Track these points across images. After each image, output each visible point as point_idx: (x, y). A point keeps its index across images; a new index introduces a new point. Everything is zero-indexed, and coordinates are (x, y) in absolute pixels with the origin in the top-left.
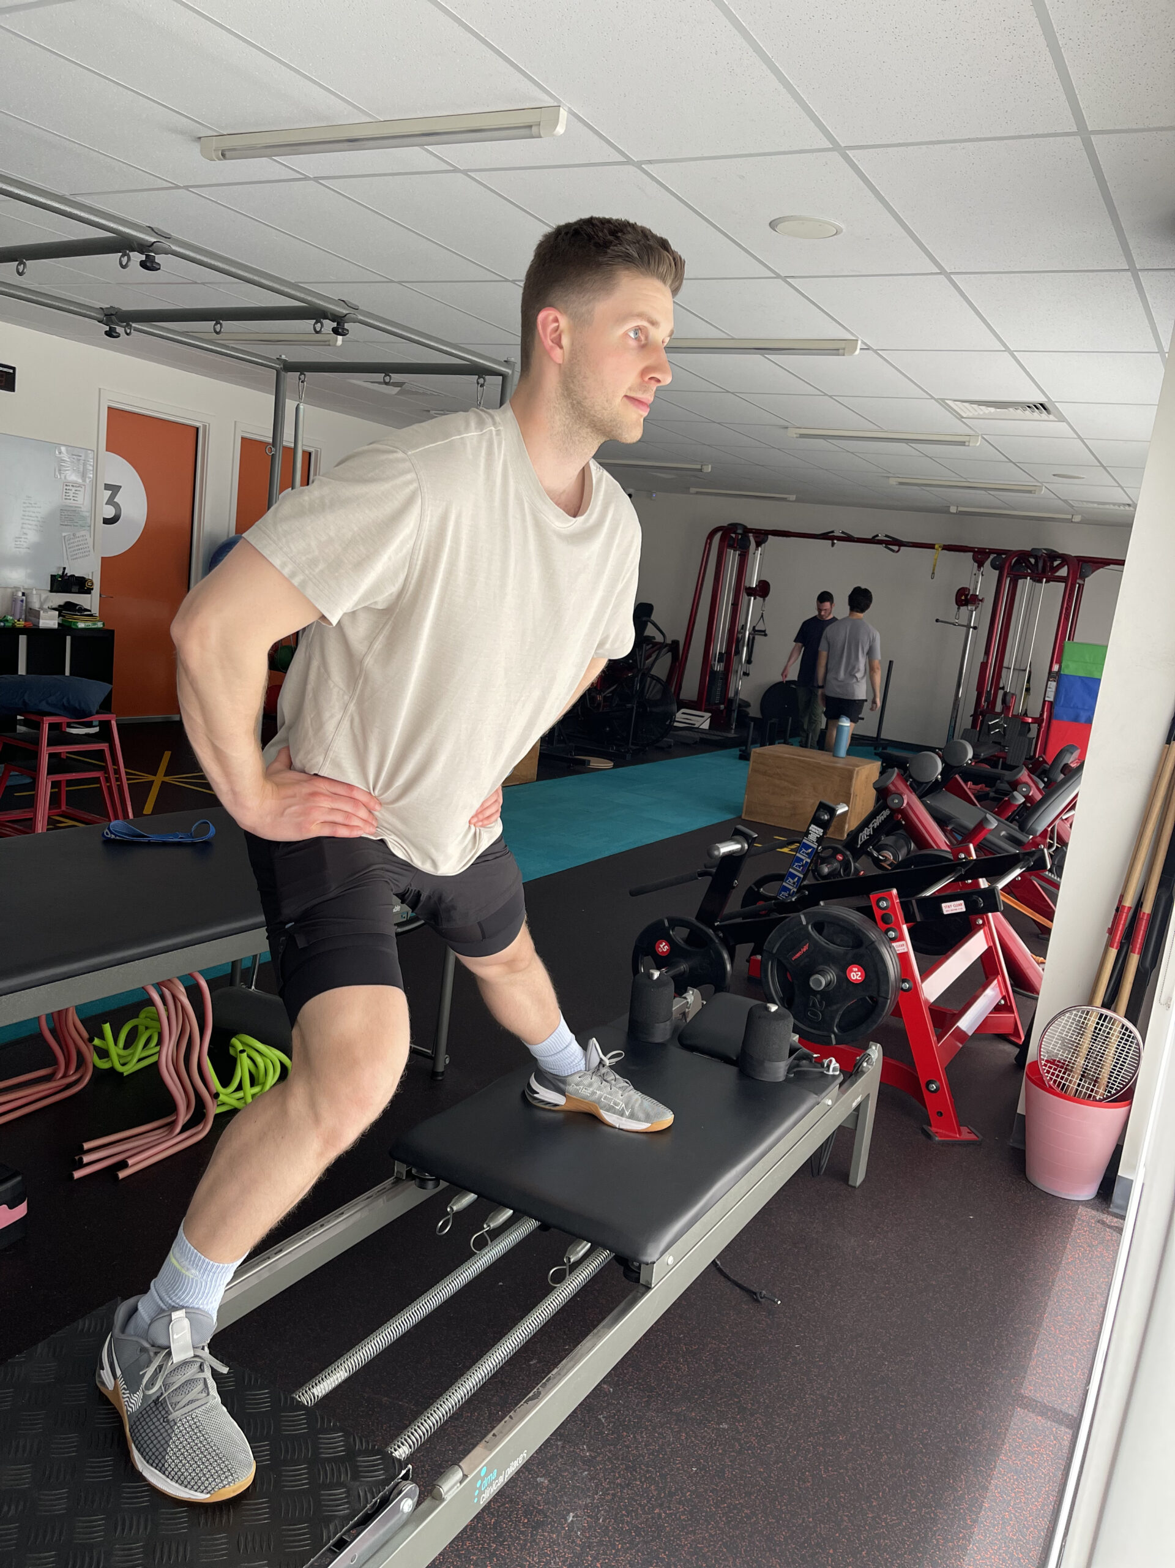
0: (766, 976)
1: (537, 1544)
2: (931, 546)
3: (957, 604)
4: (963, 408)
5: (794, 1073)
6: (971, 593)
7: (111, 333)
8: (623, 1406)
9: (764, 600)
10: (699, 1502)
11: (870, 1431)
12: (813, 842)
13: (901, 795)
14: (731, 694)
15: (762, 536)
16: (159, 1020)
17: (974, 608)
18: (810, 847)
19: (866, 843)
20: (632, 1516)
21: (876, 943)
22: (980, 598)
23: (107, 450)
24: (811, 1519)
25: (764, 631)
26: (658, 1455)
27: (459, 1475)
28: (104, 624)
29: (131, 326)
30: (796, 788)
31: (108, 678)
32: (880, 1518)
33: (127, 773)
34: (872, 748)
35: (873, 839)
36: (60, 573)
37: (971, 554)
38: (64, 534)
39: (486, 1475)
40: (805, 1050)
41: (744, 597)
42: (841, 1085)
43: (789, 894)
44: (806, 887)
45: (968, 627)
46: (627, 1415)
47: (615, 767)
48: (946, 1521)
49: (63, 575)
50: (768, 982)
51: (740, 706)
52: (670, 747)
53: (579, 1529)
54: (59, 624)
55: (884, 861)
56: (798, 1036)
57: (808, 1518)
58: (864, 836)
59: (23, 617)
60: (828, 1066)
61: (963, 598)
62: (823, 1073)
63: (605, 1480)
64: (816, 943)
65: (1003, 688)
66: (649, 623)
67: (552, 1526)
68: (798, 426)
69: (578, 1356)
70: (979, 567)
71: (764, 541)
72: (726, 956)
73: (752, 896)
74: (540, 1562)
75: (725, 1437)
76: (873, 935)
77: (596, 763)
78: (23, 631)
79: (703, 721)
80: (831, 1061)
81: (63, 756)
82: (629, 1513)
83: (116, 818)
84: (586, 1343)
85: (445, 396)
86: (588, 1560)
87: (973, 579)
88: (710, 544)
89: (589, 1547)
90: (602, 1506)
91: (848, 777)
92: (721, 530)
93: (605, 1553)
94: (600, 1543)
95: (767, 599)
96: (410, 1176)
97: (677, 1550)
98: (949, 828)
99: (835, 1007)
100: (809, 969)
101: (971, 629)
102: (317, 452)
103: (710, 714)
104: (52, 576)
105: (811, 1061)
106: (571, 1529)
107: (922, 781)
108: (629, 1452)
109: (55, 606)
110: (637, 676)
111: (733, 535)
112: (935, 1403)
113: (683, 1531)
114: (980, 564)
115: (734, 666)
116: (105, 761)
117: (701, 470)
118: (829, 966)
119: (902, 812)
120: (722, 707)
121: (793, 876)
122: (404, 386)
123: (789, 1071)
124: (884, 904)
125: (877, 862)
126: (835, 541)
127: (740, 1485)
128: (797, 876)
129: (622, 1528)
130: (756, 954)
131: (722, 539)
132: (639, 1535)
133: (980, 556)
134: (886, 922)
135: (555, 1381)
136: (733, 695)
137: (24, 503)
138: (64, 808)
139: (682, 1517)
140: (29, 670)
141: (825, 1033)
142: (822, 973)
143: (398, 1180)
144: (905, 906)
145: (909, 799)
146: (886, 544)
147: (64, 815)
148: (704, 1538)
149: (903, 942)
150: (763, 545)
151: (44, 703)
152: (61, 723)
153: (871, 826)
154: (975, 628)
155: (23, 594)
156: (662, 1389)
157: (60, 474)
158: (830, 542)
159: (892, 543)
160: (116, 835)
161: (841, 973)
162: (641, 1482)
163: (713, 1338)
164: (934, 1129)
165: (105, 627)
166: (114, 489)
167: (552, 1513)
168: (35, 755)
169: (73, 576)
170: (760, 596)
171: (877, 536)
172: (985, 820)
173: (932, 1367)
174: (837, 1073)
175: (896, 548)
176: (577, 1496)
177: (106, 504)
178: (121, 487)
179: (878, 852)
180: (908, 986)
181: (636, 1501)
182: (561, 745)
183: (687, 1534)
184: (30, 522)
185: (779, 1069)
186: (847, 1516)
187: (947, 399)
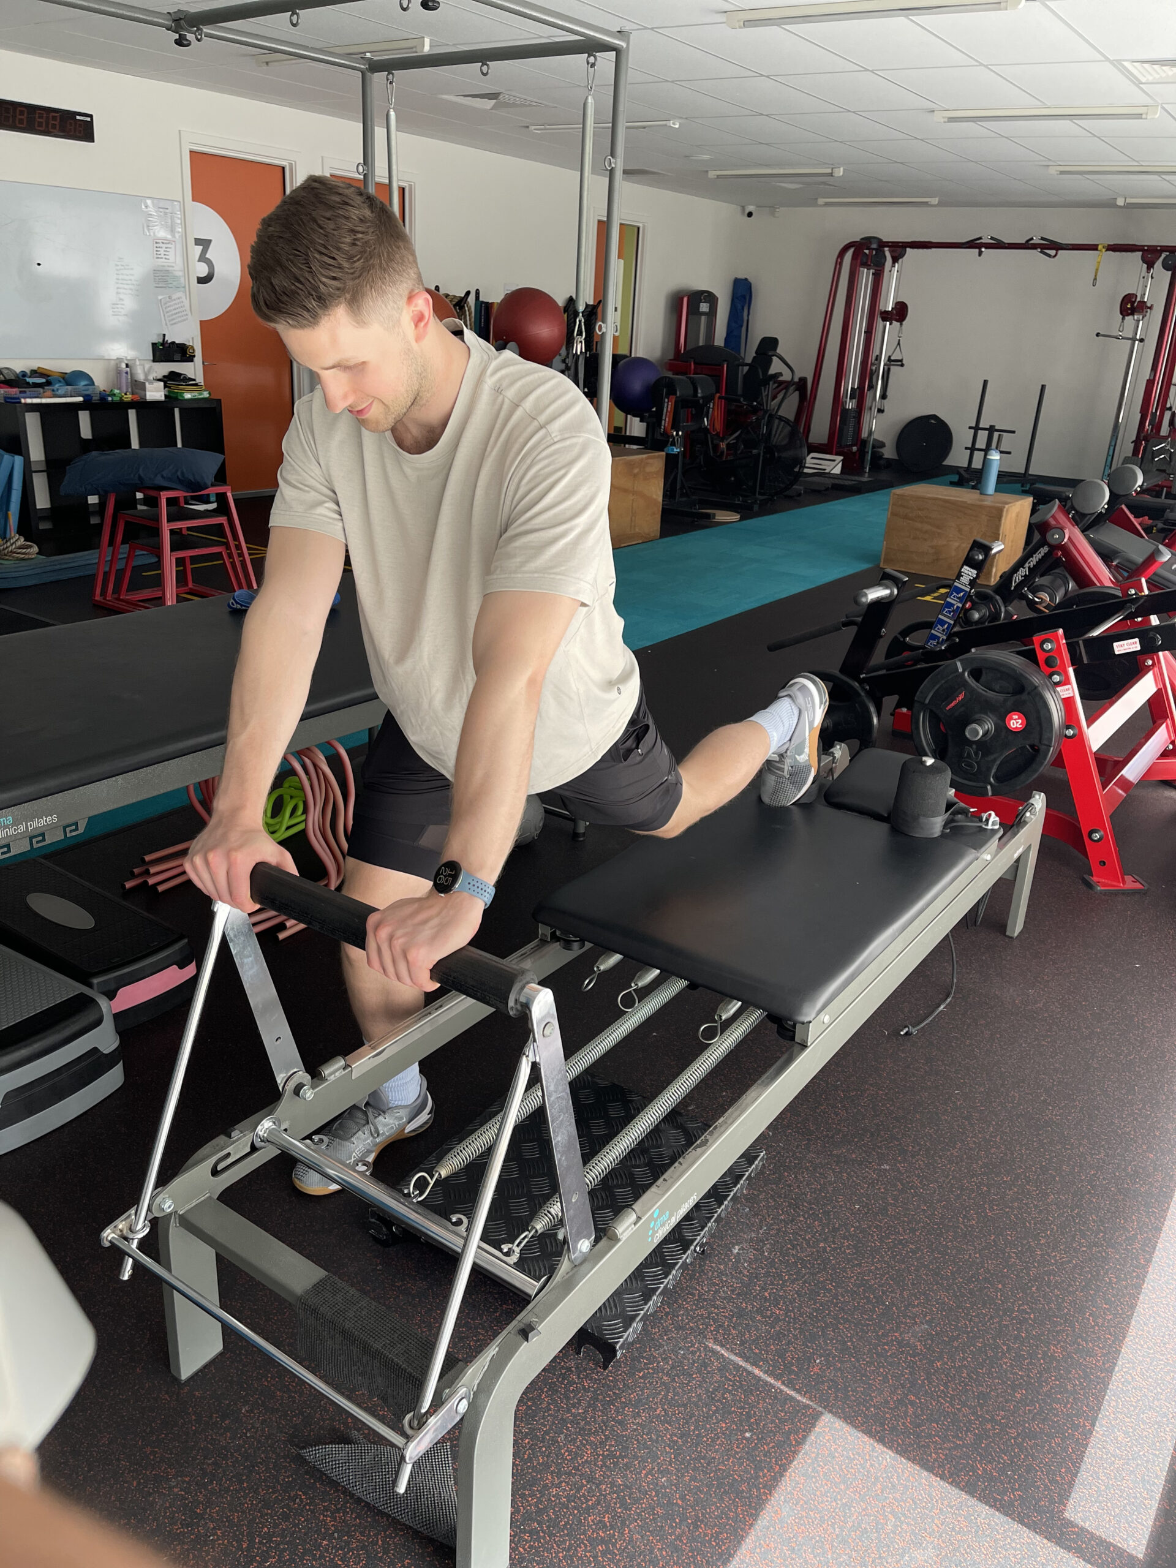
0: (918, 728)
1: (705, 1274)
2: (1094, 247)
3: (1121, 313)
4: (1142, 70)
5: (950, 828)
6: (1138, 299)
7: (181, 42)
8: (783, 1148)
9: (901, 324)
10: (864, 1237)
11: (1035, 1172)
12: (965, 585)
13: (1062, 529)
14: (864, 434)
15: (899, 249)
16: (302, 789)
17: (1141, 317)
18: (963, 590)
19: (1020, 585)
20: (797, 1250)
21: (1040, 689)
22: (1149, 305)
23: (193, 200)
24: (978, 1255)
25: (901, 361)
26: (820, 1194)
27: (633, 1217)
28: (210, 394)
29: (201, 30)
30: (939, 531)
31: (220, 449)
32: (1049, 1256)
33: (249, 549)
34: (1020, 485)
35: (1027, 580)
36: (161, 341)
37: (1140, 253)
38: (160, 297)
39: (659, 1216)
40: (962, 805)
41: (879, 323)
42: (1000, 839)
43: (938, 643)
44: (957, 634)
45: (1134, 340)
46: (787, 1157)
47: (741, 519)
48: (1118, 1260)
49: (164, 343)
50: (919, 734)
51: (874, 447)
52: (800, 495)
53: (745, 1261)
54: (165, 395)
55: (1040, 603)
56: (954, 790)
57: (975, 1253)
58: (1018, 577)
59: (130, 390)
60: (987, 820)
61: (1129, 306)
62: (981, 827)
63: (769, 1216)
64: (972, 691)
65: (1170, 409)
66: (774, 358)
67: (719, 1258)
68: (947, 108)
69: (743, 1106)
70: (1149, 269)
71: (902, 255)
72: (872, 709)
73: (897, 646)
74: (709, 1290)
75: (886, 1177)
76: (1036, 680)
77: (722, 516)
78: (132, 405)
79: (834, 466)
80: (990, 815)
81: (185, 532)
82: (794, 1247)
83: (241, 587)
84: (751, 1093)
85: (546, 106)
86: (756, 1290)
87: (1141, 282)
88: (841, 264)
89: (756, 1277)
90: (767, 1240)
91: (997, 515)
92: (852, 246)
93: (772, 1284)
94: (767, 1274)
95: (904, 323)
96: (554, 938)
97: (843, 1282)
98: (1114, 564)
99: (992, 757)
100: (965, 720)
101: (1137, 342)
102: (410, 186)
103: (842, 458)
104: (154, 345)
105: (967, 816)
106: (738, 1261)
107: (1086, 512)
108: (791, 1191)
109: (160, 377)
110: (764, 418)
111: (867, 251)
112: (1103, 1146)
113: (848, 1264)
114: (1150, 265)
115: (868, 402)
116: (226, 538)
117: (831, 174)
118: (986, 714)
119: (1064, 548)
120: (855, 449)
121: (943, 623)
122: (501, 97)
123: (945, 826)
124: (1048, 646)
125: (1032, 605)
126: (983, 250)
127: (904, 1221)
128: (947, 622)
129: (788, 1260)
130: (901, 707)
131: (854, 257)
132: (805, 1267)
133: (1150, 255)
134: (1050, 665)
135: (723, 1129)
136: (866, 435)
137: (117, 265)
138: (191, 585)
139: (847, 1251)
140: (141, 444)
141: (981, 784)
142: (979, 722)
143: (544, 942)
144: (1072, 648)
145: (1072, 535)
146: (1042, 249)
147: (192, 592)
148: (870, 1271)
149: (1069, 686)
150: (900, 260)
151: (159, 477)
152: (179, 497)
153: (1027, 565)
154: (1141, 340)
155: (127, 366)
156: (822, 1133)
157: (149, 230)
158: (977, 250)
159: (1050, 246)
160: (242, 605)
161: (999, 722)
162: (804, 1217)
163: (871, 1085)
164: (1095, 879)
165: (212, 397)
166: (204, 243)
167: (718, 1246)
168: (156, 532)
169: (173, 343)
170: (897, 321)
171: (1032, 239)
172: (1156, 553)
173: (1099, 1112)
174: (997, 827)
175: (1053, 252)
176: (742, 1230)
177: (199, 261)
178: (210, 241)
179: (1034, 593)
180: (1072, 732)
181: (800, 1236)
182: (684, 499)
183: (853, 1266)
184: (126, 286)
185: (936, 824)
186: (1014, 1253)
187: (1124, 60)
